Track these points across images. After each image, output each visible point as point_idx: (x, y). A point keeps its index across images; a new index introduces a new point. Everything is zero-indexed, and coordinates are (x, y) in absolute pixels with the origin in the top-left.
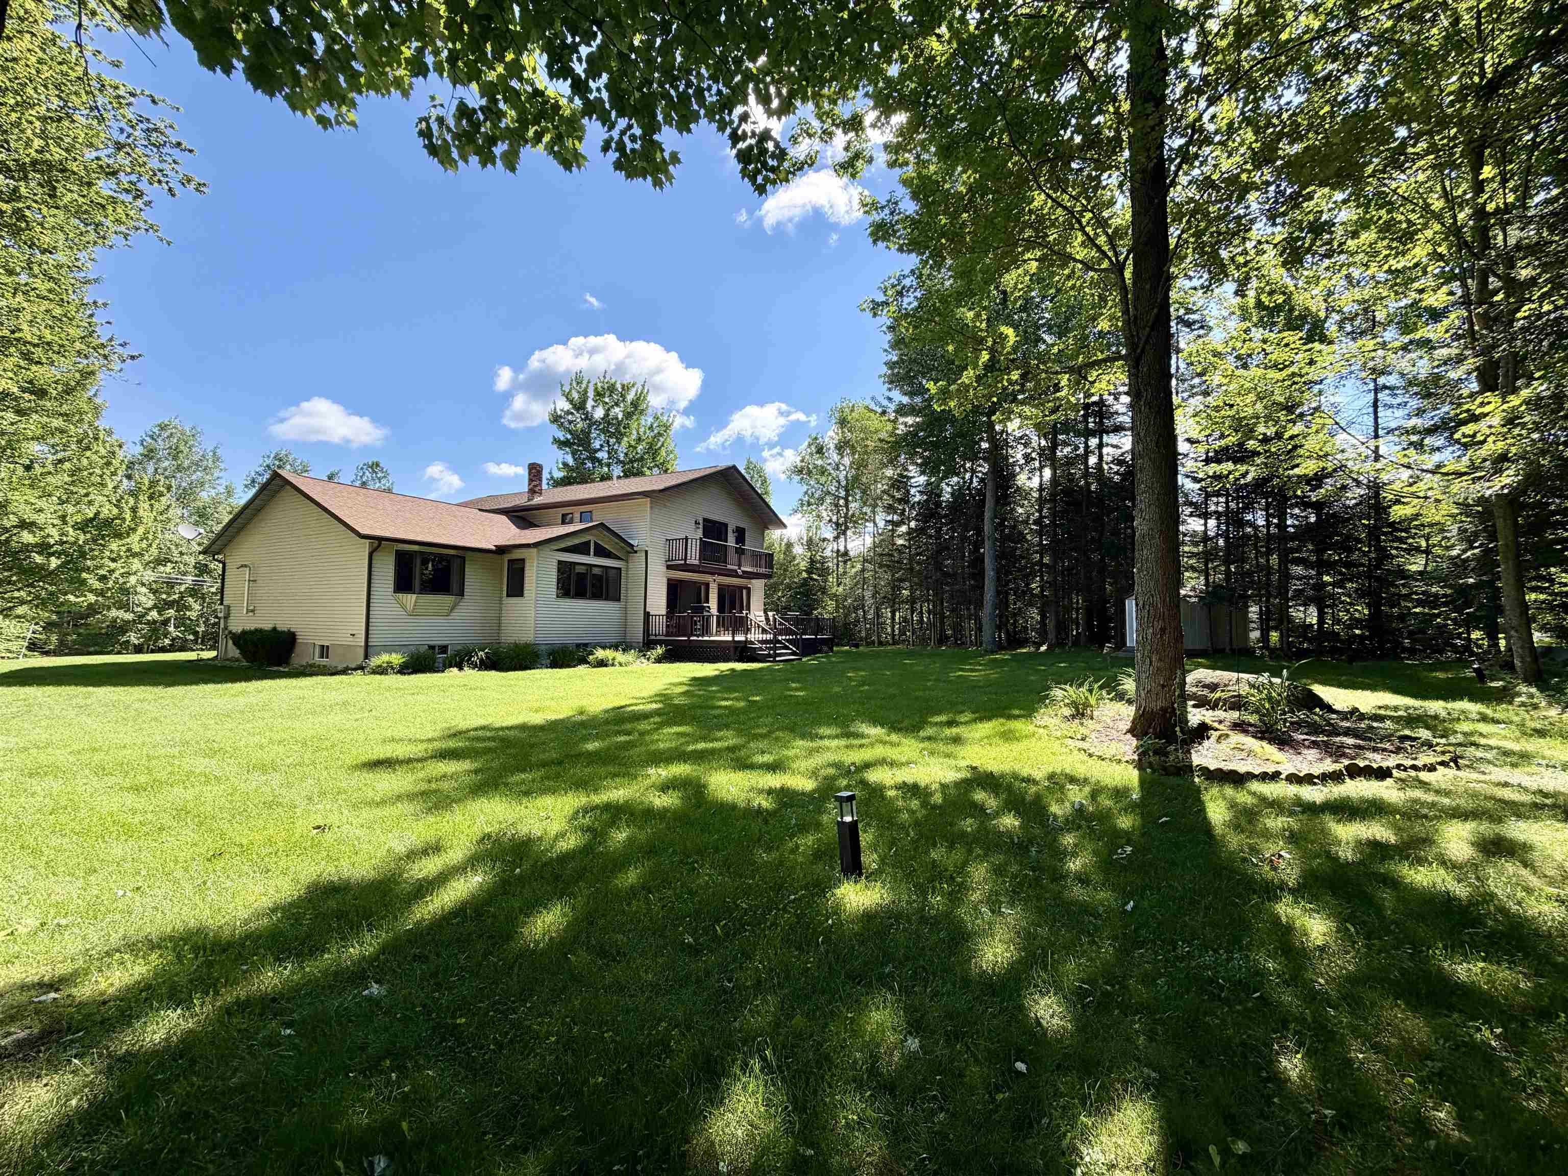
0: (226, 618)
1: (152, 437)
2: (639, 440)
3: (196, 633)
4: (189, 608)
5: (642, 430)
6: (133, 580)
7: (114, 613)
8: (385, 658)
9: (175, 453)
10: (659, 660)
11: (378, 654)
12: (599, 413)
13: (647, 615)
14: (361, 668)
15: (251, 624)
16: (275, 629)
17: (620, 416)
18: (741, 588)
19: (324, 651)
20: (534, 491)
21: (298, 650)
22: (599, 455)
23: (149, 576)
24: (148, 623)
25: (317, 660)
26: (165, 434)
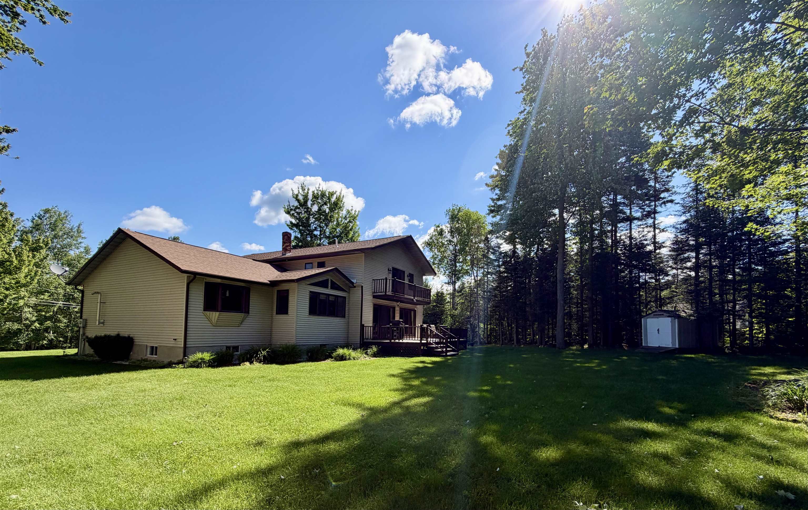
0: (84, 327)
1: (39, 217)
2: (338, 225)
3: (66, 338)
4: (60, 321)
5: (340, 219)
6: (21, 303)
7: (9, 324)
8: (199, 355)
9: (53, 227)
10: (375, 355)
11: (195, 353)
12: (315, 208)
13: (362, 326)
14: (181, 362)
15: (102, 332)
16: (118, 335)
17: (327, 211)
18: (411, 310)
19: (154, 350)
20: (285, 250)
21: (135, 349)
22: (315, 233)
23: (33, 300)
24: (33, 331)
25: (149, 356)
26: (48, 215)
